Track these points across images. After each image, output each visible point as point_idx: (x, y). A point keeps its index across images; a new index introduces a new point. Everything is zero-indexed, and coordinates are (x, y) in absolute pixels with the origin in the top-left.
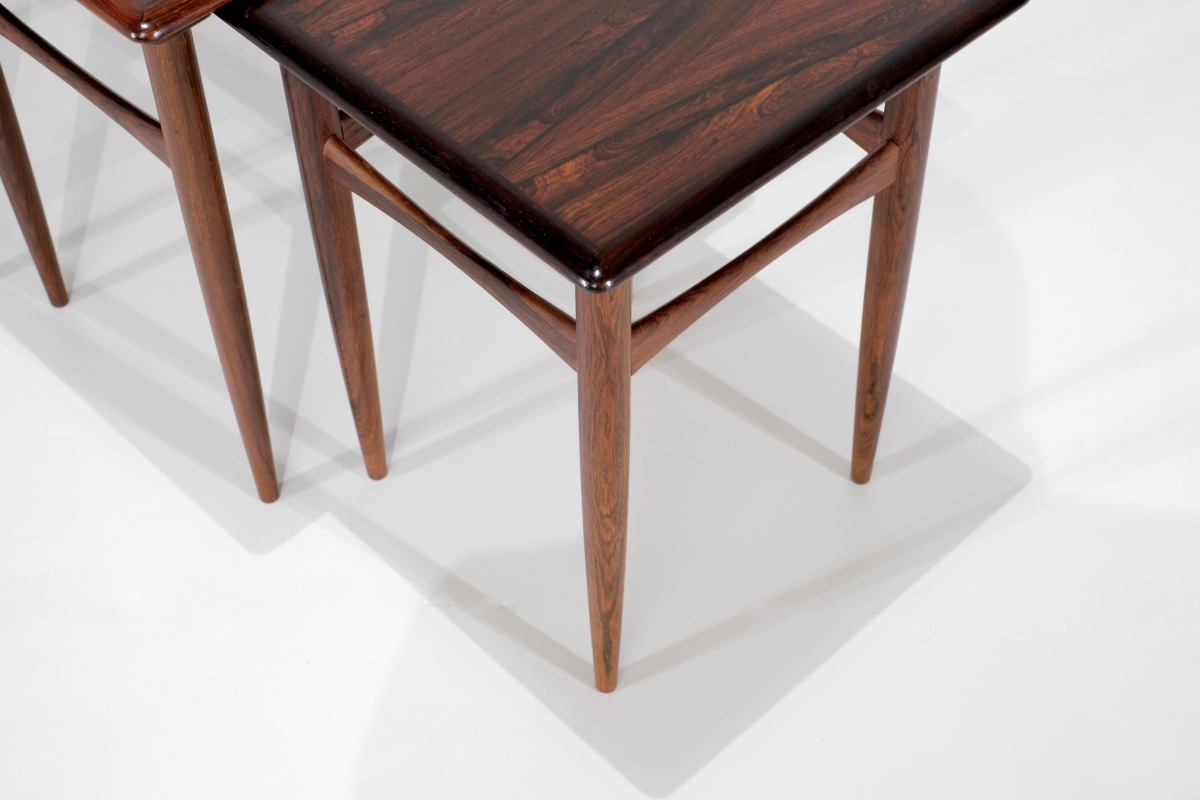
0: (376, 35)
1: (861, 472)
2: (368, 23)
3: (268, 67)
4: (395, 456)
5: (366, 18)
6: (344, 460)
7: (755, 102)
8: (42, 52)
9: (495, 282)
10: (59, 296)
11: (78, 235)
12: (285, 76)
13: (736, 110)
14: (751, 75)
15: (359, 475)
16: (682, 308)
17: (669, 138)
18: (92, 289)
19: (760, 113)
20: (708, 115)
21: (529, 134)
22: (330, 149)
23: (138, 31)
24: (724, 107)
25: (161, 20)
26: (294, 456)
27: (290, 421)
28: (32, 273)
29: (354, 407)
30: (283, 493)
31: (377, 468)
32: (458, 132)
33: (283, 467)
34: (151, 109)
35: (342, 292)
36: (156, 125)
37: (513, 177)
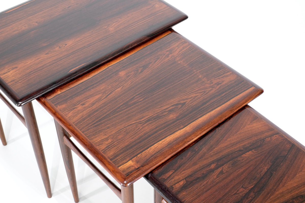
0: (184, 188)
5: (181, 182)
8: (88, 162)
36: (120, 190)
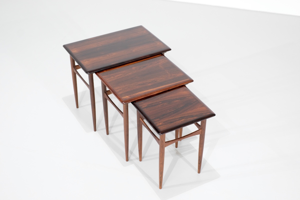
1: (199, 172)
2: (146, 106)
3: (135, 110)
4: (143, 159)
6: (137, 159)
7: (181, 121)
9: (153, 135)
10: (108, 133)
11: (112, 127)
12: (137, 110)
13: (179, 121)
14: (182, 118)
15: (138, 161)
16: (172, 141)
17: (172, 122)
18: (112, 134)
19: (181, 122)
20: (176, 121)
21: (158, 120)
22: (140, 119)
23: (123, 103)
24: (178, 120)
25: (125, 102)
26: (131, 157)
27: (132, 153)
28: (105, 130)
29: (139, 151)
30: (129, 161)
31: (141, 160)
32: (151, 118)
33: (130, 158)
34: (122, 111)
35: (139, 136)
36: (123, 113)
37: (155, 123)
